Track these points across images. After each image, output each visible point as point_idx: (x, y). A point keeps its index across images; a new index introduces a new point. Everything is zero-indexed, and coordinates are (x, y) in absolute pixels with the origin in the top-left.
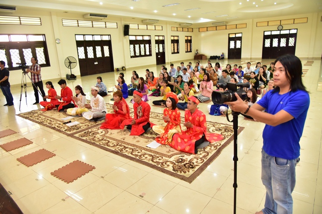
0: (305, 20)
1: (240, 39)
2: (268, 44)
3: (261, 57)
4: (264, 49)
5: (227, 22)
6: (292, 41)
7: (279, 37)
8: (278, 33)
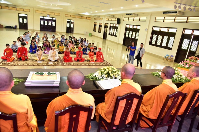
0: (59, 15)
1: (26, 18)
2: (42, 23)
3: (39, 29)
4: (41, 25)
5: (17, 6)
6: (54, 23)
7: (48, 20)
8: (47, 18)
